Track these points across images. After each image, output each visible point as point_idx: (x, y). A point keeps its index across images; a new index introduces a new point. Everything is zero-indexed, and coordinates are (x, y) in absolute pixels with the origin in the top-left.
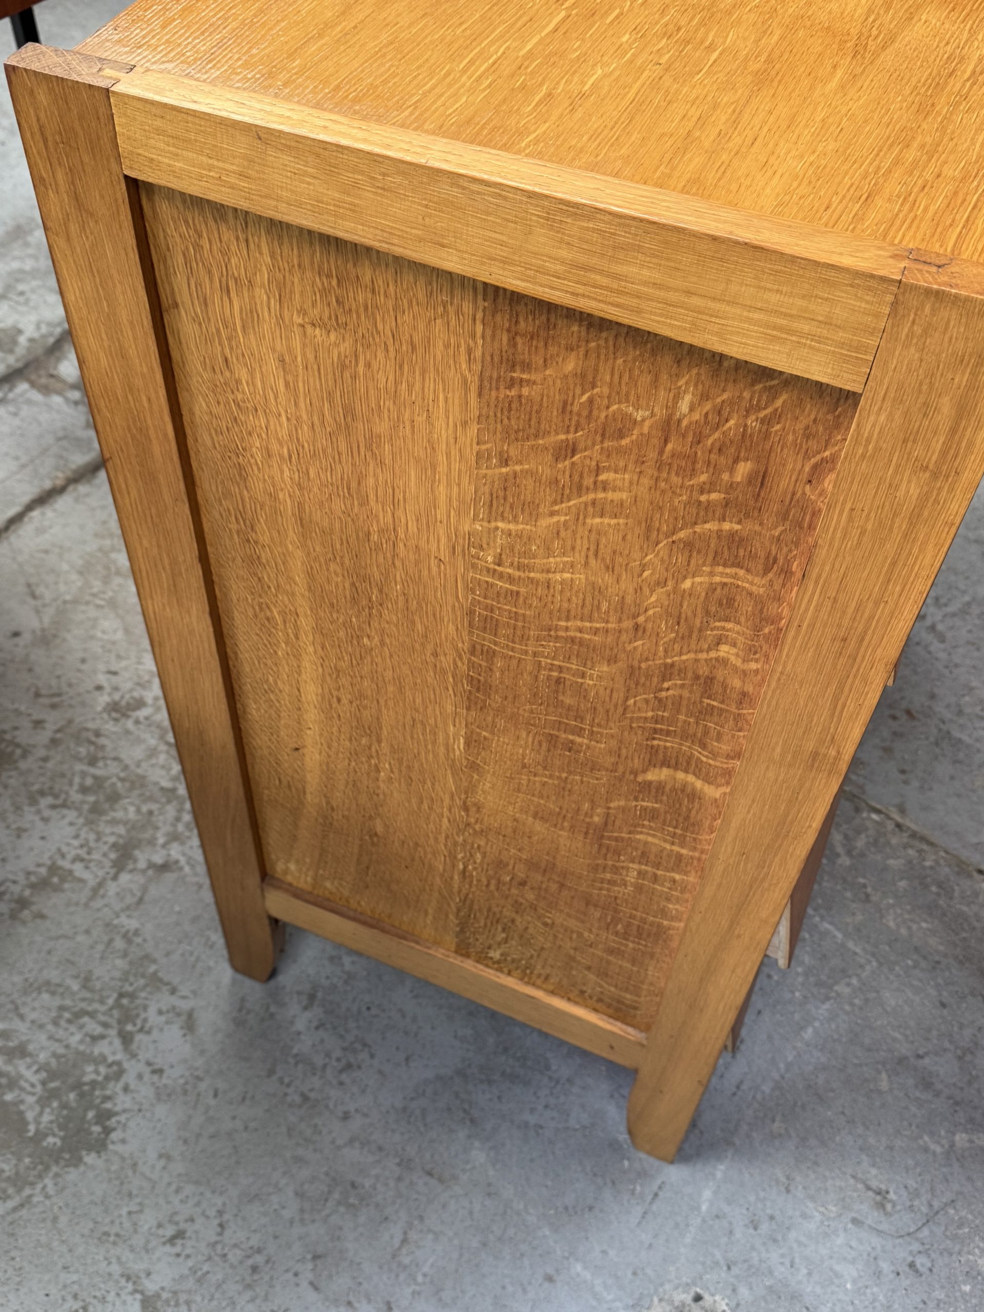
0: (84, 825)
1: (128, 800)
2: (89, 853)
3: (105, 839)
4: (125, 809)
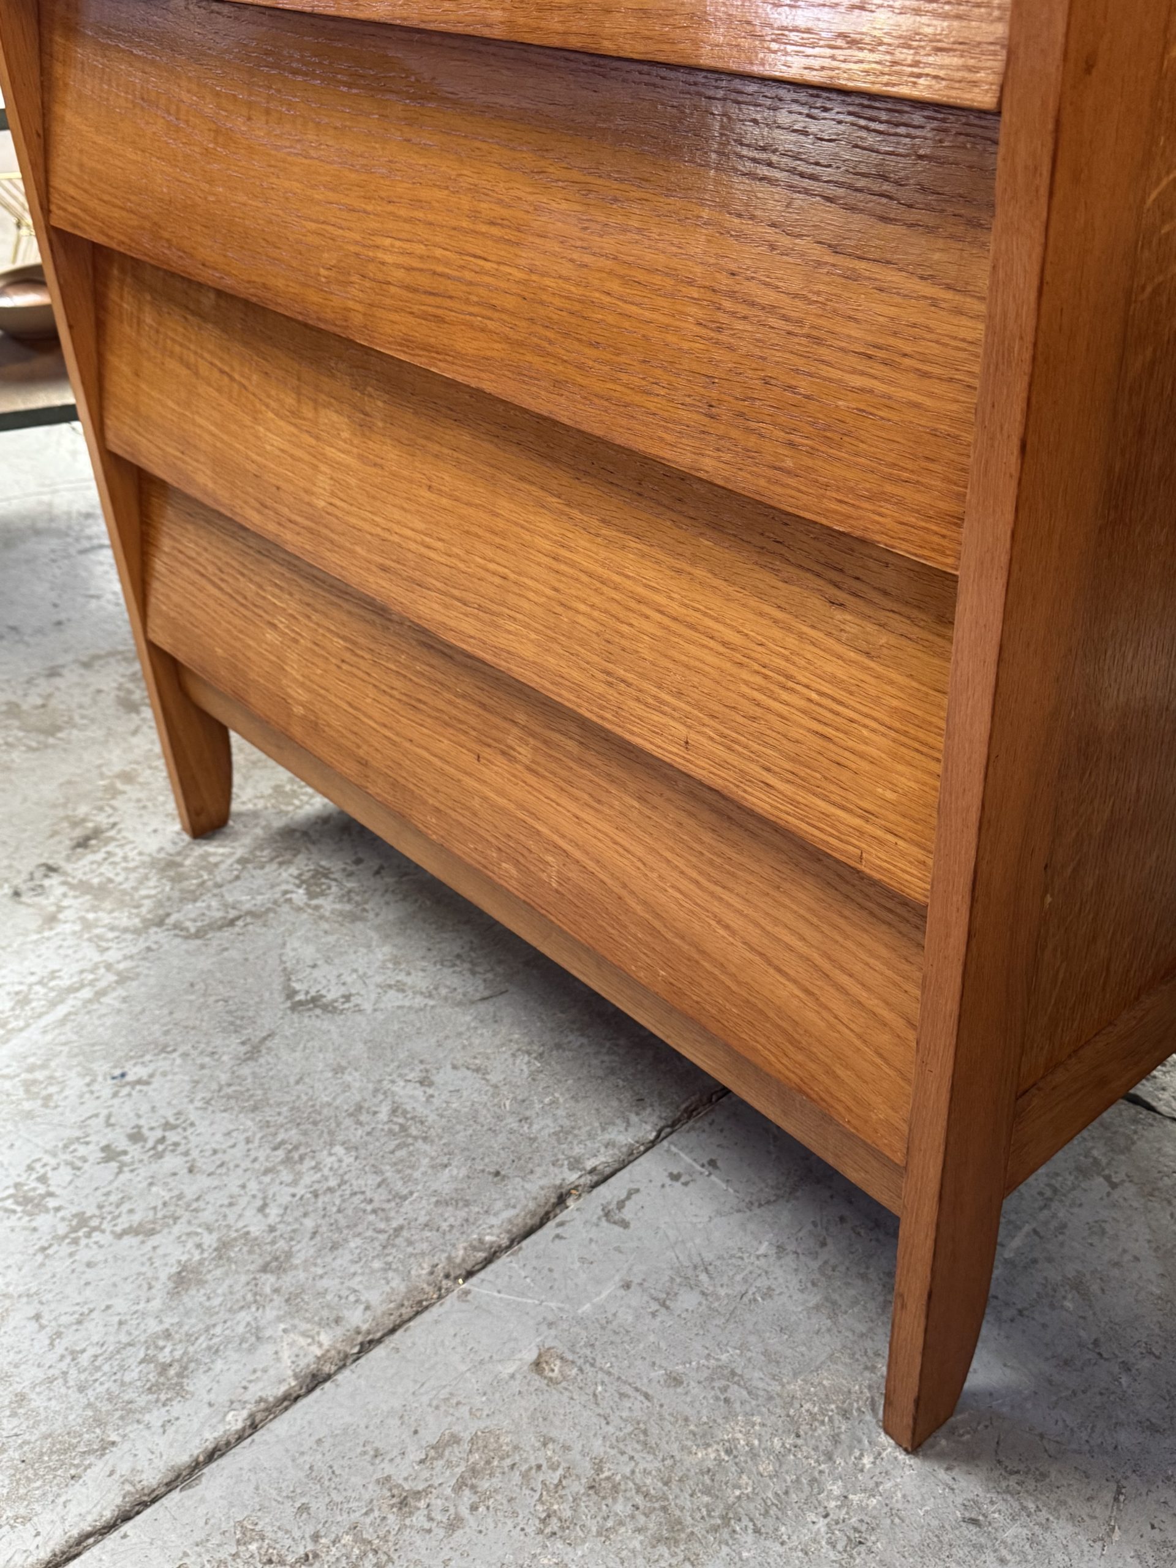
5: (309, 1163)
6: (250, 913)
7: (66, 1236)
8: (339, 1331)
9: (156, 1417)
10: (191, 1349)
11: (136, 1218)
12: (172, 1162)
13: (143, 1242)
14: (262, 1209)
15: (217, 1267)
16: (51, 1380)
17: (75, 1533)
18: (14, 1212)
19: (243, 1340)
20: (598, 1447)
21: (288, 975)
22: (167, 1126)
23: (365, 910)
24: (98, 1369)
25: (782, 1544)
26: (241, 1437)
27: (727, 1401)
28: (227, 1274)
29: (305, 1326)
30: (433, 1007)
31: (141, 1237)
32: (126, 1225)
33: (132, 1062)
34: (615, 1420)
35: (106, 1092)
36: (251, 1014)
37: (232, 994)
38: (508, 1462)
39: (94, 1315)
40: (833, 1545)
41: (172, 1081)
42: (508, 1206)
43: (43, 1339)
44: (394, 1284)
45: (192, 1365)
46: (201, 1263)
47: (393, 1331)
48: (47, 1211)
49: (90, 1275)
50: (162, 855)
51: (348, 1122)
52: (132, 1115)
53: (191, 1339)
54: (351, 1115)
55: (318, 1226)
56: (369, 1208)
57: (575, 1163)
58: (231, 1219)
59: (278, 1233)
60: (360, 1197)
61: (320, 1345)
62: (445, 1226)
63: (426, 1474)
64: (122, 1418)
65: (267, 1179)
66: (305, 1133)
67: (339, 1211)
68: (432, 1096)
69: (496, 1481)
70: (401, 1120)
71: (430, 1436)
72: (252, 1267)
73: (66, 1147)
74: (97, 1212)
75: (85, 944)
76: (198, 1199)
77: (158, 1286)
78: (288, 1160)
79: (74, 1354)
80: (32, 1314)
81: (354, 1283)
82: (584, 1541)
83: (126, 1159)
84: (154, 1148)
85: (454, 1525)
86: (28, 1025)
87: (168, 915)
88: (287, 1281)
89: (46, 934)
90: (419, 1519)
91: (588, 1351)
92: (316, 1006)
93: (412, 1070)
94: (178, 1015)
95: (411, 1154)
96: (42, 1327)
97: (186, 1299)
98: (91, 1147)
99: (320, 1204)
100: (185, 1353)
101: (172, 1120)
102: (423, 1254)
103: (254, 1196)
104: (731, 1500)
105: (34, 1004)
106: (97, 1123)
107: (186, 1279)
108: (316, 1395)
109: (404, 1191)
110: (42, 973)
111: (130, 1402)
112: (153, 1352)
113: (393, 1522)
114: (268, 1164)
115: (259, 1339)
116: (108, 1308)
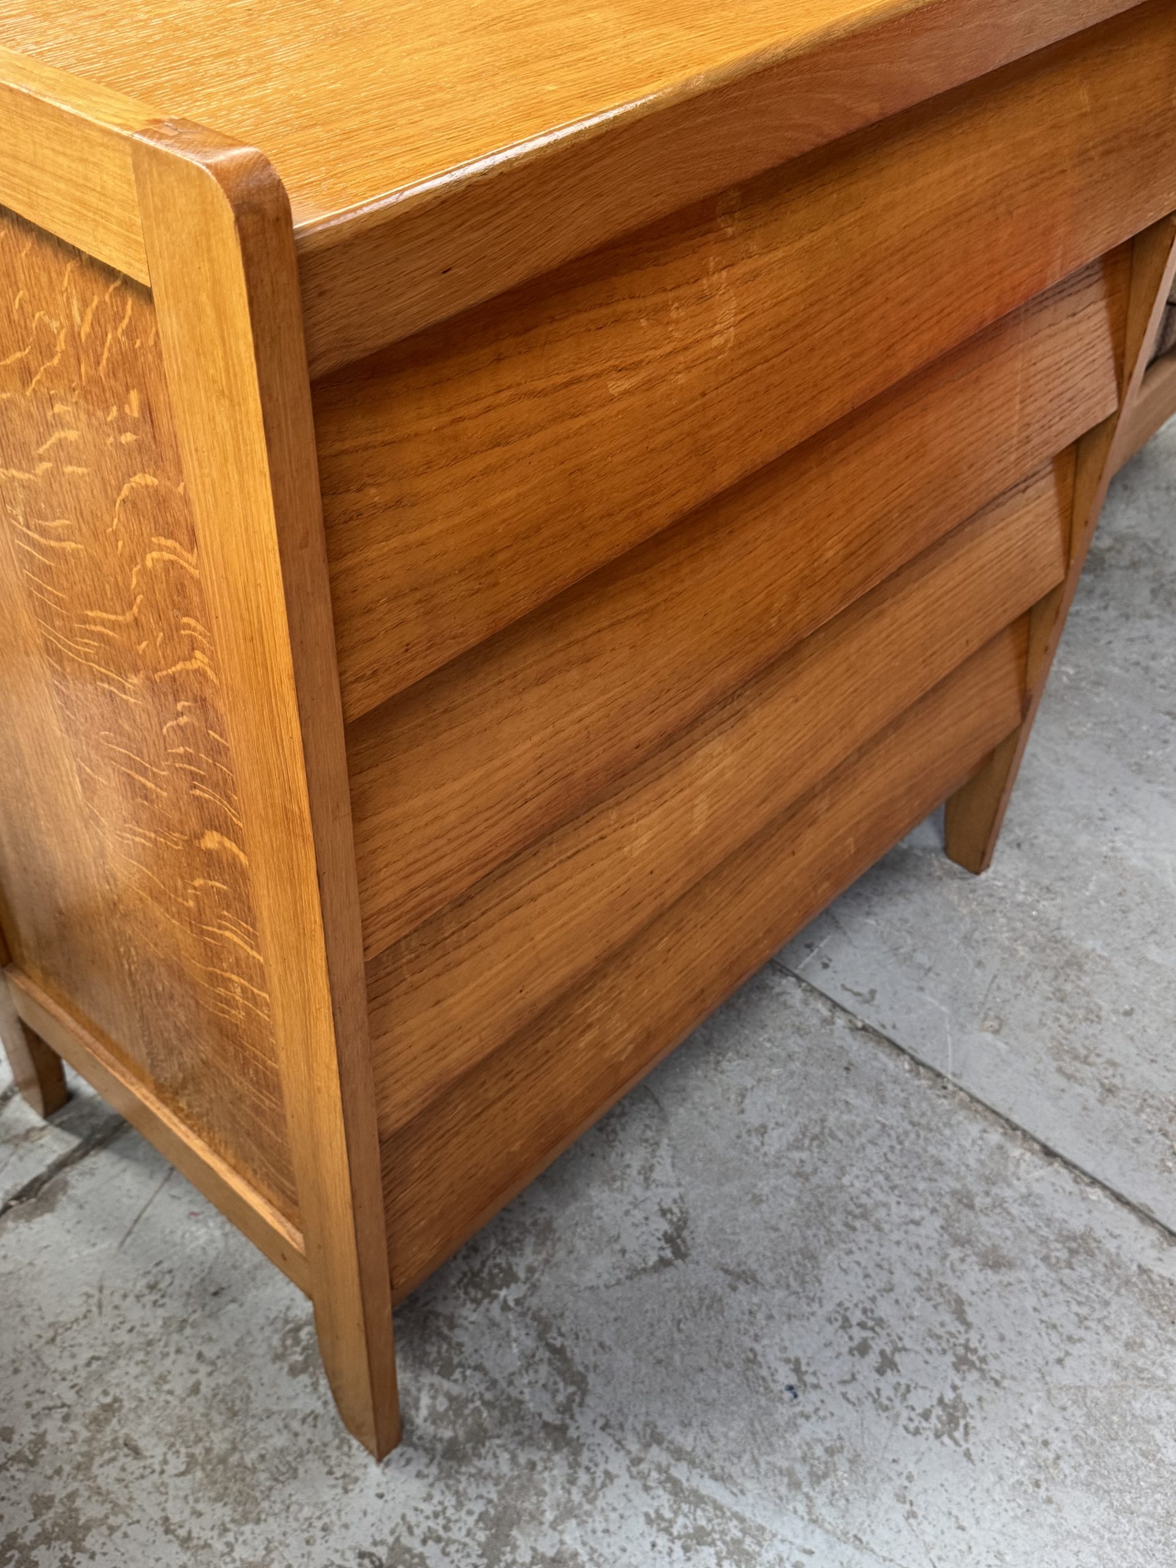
0: (438, 1479)
1: (498, 1441)
2: (446, 1528)
3: (469, 1505)
4: (495, 1456)
5: (864, 1199)
6: (541, 1337)
7: (981, 1370)
8: (1008, 1145)
9: (1111, 1245)
10: (1052, 1237)
11: (947, 1318)
12: (885, 1308)
13: (970, 1304)
14: (917, 1223)
15: (978, 1241)
16: (1107, 1329)
18: (966, 1426)
19: (1035, 1205)
21: (635, 1273)
22: (846, 1324)
23: (535, 1224)
24: (1088, 1298)
26: (1104, 1187)
28: (982, 1233)
29: (1011, 1167)
30: (670, 1139)
31: (967, 1308)
32: (957, 1323)
33: (772, 1385)
34: (1017, 991)
35: (814, 1396)
36: (695, 1294)
37: (668, 1319)
39: (1044, 1318)
41: (791, 1340)
42: (876, 1057)
43: (1075, 1349)
44: (960, 1118)
45: (1065, 1233)
46: (977, 1254)
47: (996, 1114)
48: (959, 1397)
49: (1010, 1335)
50: (434, 1470)
51: (815, 1180)
52: (837, 1363)
53: (1044, 1241)
54: (807, 1179)
55: (923, 1179)
56: (898, 1147)
57: (828, 1022)
59: (937, 1206)
60: (889, 1156)
61: (1022, 1155)
62: (903, 1095)
63: (1088, 1081)
64: (1119, 1267)
65: (886, 1227)
66: (833, 1210)
67: (906, 1167)
68: (777, 1124)
70: (807, 1142)
71: (1062, 1082)
72: (972, 1215)
73: (886, 1409)
74: (950, 1353)
75: (600, 1503)
76: (918, 1275)
77: (1006, 1279)
78: (865, 1216)
79: (1082, 1320)
80: (1058, 1368)
81: (967, 1144)
83: (888, 1350)
84: (872, 1329)
85: (1113, 1064)
86: (736, 1515)
87: (546, 1425)
88: (977, 1188)
89: (584, 1557)
90: (1117, 1081)
91: (977, 1007)
92: (679, 1236)
93: (749, 1143)
94: (704, 1361)
95: (840, 1128)
96: (1067, 1354)
97: (1012, 1255)
98: (881, 1385)
99: (903, 1182)
100: (1057, 1241)
101: (837, 1324)
102: (930, 1106)
103: (906, 1232)
105: (703, 1522)
106: (852, 1391)
107: (994, 1261)
108: (1059, 1150)
109: (878, 1126)
110: (652, 1534)
111: (1105, 1266)
112: (1063, 1265)
113: (1123, 1094)
114: (872, 1230)
115: (1030, 1195)
116: (1035, 1310)
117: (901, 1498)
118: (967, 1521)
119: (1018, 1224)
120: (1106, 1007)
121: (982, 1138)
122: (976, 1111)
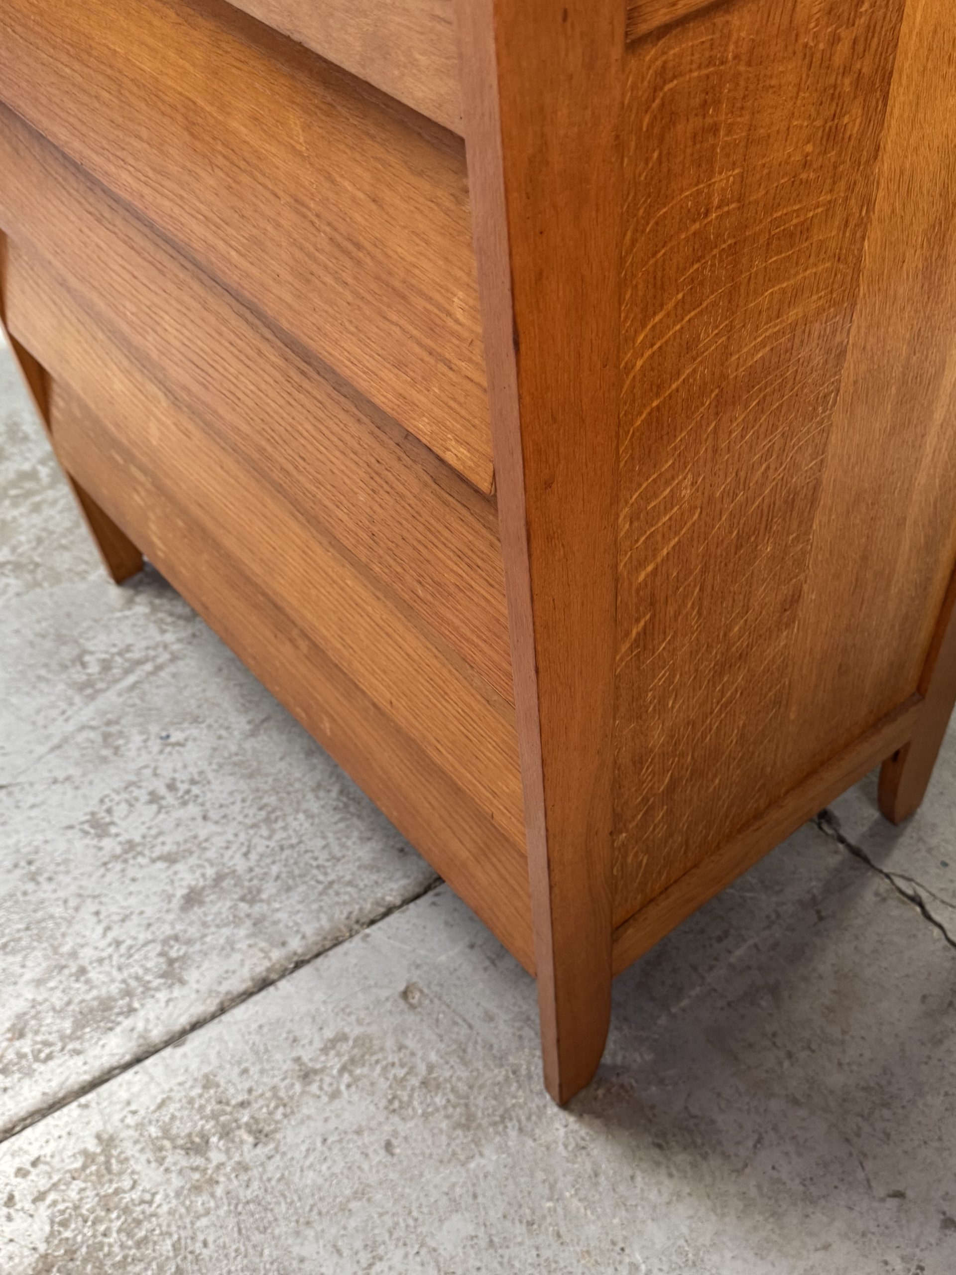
5: (280, 824)
7: (120, 857)
8: (283, 951)
9: (163, 995)
10: (190, 950)
11: (166, 849)
12: (193, 809)
13: (168, 868)
14: (246, 855)
15: (213, 893)
16: (102, 959)
17: (107, 1066)
18: (89, 833)
19: (223, 949)
20: (433, 1057)
22: (193, 782)
24: (131, 956)
25: (535, 1140)
26: (213, 1017)
27: (520, 1037)
28: (219, 899)
29: (263, 944)
31: (168, 864)
32: (159, 854)
33: (174, 727)
34: (447, 1039)
35: (155, 749)
36: (257, 699)
37: (247, 680)
38: (374, 1058)
39: (132, 917)
40: (566, 1146)
41: (199, 746)
42: (406, 875)
43: (100, 930)
44: (322, 922)
45: (189, 962)
46: (203, 888)
47: (317, 955)
48: (110, 835)
49: (133, 888)
52: (171, 769)
53: (189, 942)
54: (313, 790)
55: (280, 872)
56: (315, 863)
58: (226, 858)
59: (253, 874)
60: (309, 855)
61: (270, 959)
62: (361, 885)
63: (323, 1058)
64: (143, 992)
65: (252, 832)
66: (281, 800)
67: (296, 863)
69: (366, 1070)
70: (346, 799)
71: (329, 1034)
72: (236, 896)
73: (126, 788)
74: (141, 841)
75: (152, 625)
77: (174, 901)
78: (267, 820)
79: (118, 943)
80: (95, 911)
81: (298, 918)
82: (412, 1118)
83: (164, 803)
84: (182, 797)
85: (335, 1095)
86: (108, 688)
88: (258, 909)
89: (127, 613)
90: (314, 1088)
91: (438, 989)
94: (208, 694)
95: (348, 826)
96: (99, 921)
97: (191, 913)
98: (143, 791)
99: (284, 856)
100: (186, 953)
101: (196, 777)
102: (345, 903)
103: (242, 844)
104: (509, 1105)
105: (114, 671)
106: (148, 772)
107: (193, 899)
108: (263, 993)
109: (339, 855)
110: (121, 645)
111: (149, 982)
112: (166, 948)
113: (298, 1087)
114: (254, 821)
115: (233, 949)
116: (142, 913)
117: (68, 779)
118: (34, 813)
119: (213, 929)
120: (404, 1128)
121: (298, 932)
122: (325, 939)
